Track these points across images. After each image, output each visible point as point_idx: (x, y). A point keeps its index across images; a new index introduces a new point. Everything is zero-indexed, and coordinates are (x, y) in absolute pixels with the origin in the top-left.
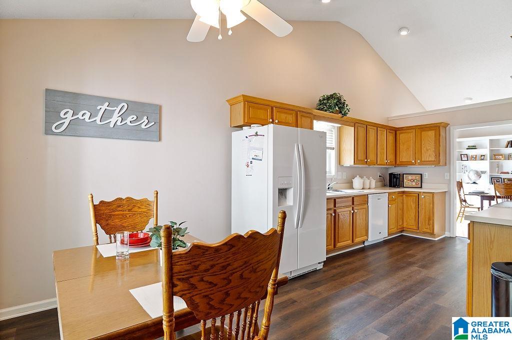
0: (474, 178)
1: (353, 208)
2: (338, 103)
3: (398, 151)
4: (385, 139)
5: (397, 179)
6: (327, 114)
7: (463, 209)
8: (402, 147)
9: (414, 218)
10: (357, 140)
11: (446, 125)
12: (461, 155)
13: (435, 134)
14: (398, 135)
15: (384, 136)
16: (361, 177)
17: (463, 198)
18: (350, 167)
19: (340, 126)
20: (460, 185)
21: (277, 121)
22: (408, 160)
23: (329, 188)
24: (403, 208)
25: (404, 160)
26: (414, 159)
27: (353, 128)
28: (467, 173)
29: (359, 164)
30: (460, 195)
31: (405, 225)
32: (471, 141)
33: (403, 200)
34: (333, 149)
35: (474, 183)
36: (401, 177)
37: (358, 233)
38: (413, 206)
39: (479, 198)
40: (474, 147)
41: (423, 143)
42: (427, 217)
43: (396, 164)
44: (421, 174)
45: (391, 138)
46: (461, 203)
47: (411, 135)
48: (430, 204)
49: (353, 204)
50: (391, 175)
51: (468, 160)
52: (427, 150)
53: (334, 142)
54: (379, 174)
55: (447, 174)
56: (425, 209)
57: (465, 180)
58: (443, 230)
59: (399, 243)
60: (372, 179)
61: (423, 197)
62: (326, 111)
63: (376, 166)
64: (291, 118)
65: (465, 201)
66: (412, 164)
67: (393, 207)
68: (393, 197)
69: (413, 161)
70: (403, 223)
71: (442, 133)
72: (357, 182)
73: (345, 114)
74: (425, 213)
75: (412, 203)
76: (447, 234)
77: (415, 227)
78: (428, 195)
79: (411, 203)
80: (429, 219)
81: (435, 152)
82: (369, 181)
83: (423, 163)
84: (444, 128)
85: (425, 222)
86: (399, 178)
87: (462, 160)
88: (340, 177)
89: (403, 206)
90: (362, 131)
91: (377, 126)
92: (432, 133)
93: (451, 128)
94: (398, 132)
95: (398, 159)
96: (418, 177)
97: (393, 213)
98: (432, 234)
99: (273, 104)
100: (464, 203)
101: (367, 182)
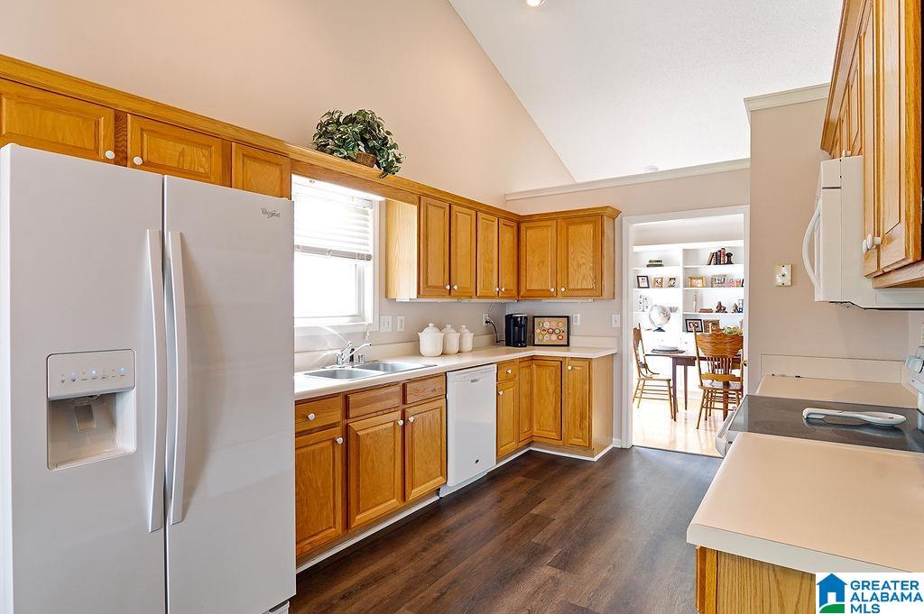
0: (658, 320)
1: (403, 413)
2: (367, 136)
3: (523, 267)
4: (494, 239)
5: (520, 327)
6: (334, 161)
7: (642, 382)
8: (531, 259)
9: (552, 413)
10: (427, 238)
11: (615, 214)
12: (638, 277)
13: (594, 231)
14: (523, 232)
15: (493, 231)
16: (440, 328)
17: (642, 360)
18: (411, 303)
19: (382, 199)
20: (638, 334)
21: (138, 161)
22: (544, 288)
23: (352, 358)
24: (531, 394)
25: (535, 287)
26: (554, 283)
27: (416, 207)
28: (647, 311)
29: (431, 296)
30: (637, 355)
31: (535, 430)
32: (653, 252)
33: (531, 374)
34: (369, 258)
35: (660, 329)
36: (529, 324)
37: (418, 474)
38: (551, 388)
39: (670, 360)
40: (657, 264)
41: (571, 250)
42: (578, 412)
43: (519, 294)
44: (568, 317)
45: (508, 236)
46: (640, 372)
47: (548, 233)
48: (584, 383)
49: (404, 402)
50: (509, 318)
51: (648, 287)
52: (579, 266)
53: (370, 242)
54: (485, 317)
55: (616, 317)
56: (574, 395)
57: (645, 324)
58: (609, 432)
59: (520, 479)
60: (467, 331)
61: (570, 368)
62: (332, 152)
63: (475, 300)
64: (200, 158)
65: (645, 366)
66: (551, 296)
67: (508, 394)
68: (510, 371)
69: (552, 290)
70: (531, 428)
71: (608, 231)
72: (429, 339)
73: (389, 169)
74: (574, 403)
75: (549, 383)
76: (616, 443)
77: (554, 435)
78: (581, 363)
79: (546, 380)
80: (582, 417)
81: (594, 269)
82: (458, 335)
83: (572, 294)
84: (612, 220)
85: (575, 424)
86: (525, 326)
87: (639, 287)
88: (387, 329)
89: (532, 387)
90: (437, 218)
91: (476, 208)
92: (587, 230)
93: (624, 222)
94: (523, 226)
95: (523, 284)
96: (562, 324)
97: (509, 406)
98: (588, 448)
99: (123, 105)
100: (643, 370)
101: (454, 338)
